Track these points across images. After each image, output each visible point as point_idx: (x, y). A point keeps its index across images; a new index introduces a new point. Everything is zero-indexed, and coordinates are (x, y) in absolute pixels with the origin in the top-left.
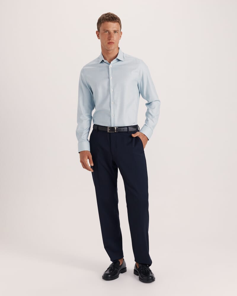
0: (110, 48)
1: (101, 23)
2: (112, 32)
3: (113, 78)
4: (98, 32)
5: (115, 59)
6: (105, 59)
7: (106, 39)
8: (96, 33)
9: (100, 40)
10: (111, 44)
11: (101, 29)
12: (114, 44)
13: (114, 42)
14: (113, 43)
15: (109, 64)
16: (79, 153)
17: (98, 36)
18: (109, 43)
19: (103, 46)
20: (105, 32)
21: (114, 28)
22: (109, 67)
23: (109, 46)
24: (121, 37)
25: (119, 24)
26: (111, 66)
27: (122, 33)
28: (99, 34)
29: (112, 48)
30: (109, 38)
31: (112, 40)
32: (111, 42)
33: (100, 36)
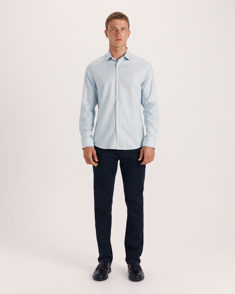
0: (118, 45)
1: (109, 21)
2: (120, 29)
3: (119, 75)
4: (106, 30)
5: (123, 57)
6: (113, 56)
7: (114, 36)
8: (105, 32)
9: (108, 38)
10: (118, 41)
11: (109, 27)
12: (122, 41)
13: (122, 39)
14: (120, 40)
15: (117, 62)
16: (83, 149)
17: (106, 35)
18: (116, 40)
19: (111, 43)
20: (112, 29)
21: (121, 25)
22: (117, 65)
23: (117, 42)
24: (129, 35)
25: (127, 22)
26: (118, 64)
27: (130, 31)
28: (107, 33)
29: (120, 45)
30: (117, 35)
31: (120, 37)
32: (119, 39)
33: (108, 34)
